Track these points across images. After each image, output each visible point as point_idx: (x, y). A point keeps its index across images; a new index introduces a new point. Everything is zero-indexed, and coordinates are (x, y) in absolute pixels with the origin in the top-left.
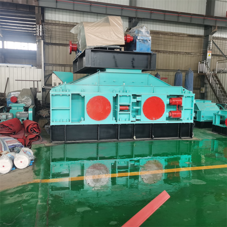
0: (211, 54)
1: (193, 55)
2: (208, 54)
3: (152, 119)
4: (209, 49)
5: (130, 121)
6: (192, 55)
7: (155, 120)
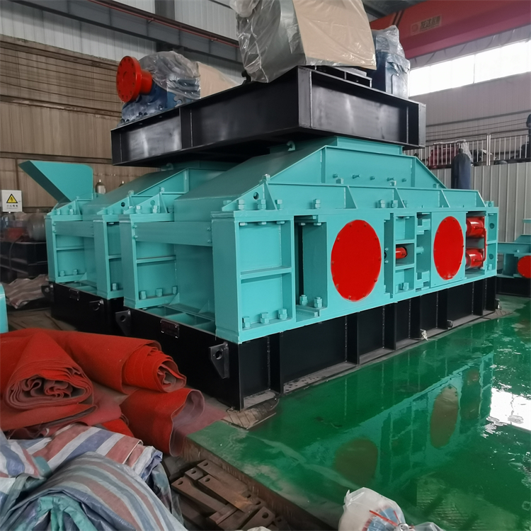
5: (415, 289)
7: (451, 278)
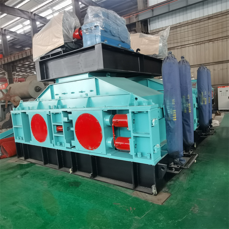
3: (88, 149)
5: (65, 147)
7: (92, 150)
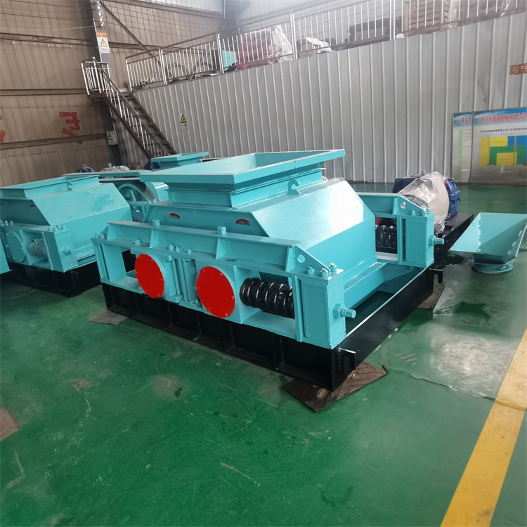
0: (106, 40)
1: (60, 46)
2: (99, 40)
4: (99, 26)
6: (58, 45)
